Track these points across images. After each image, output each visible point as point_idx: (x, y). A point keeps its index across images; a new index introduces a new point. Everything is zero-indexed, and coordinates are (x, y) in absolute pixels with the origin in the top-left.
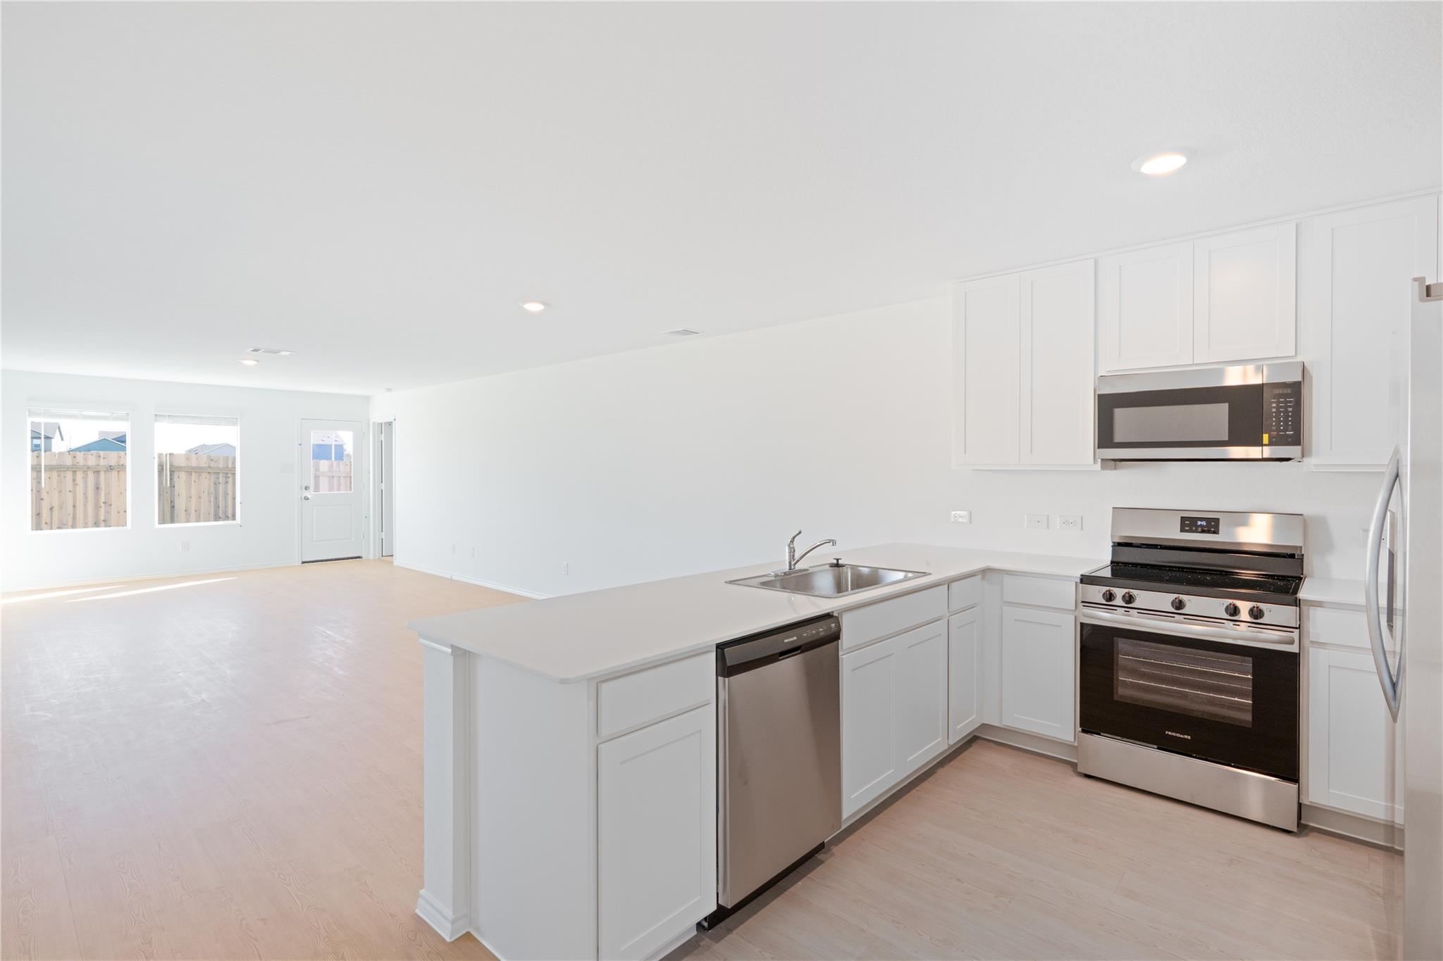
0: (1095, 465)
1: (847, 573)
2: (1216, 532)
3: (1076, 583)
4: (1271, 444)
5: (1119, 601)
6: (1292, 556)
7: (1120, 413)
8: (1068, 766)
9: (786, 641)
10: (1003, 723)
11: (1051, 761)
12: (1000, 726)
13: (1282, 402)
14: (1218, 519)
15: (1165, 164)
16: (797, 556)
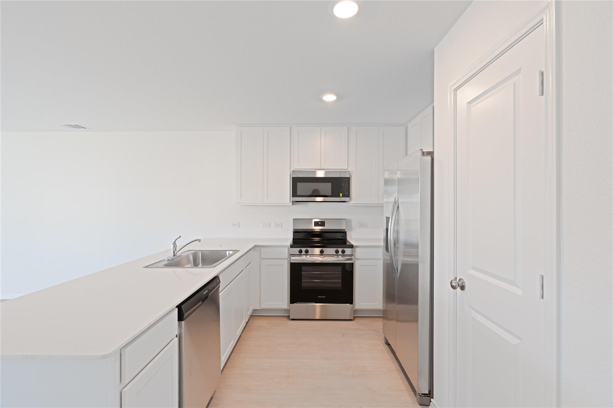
0: (290, 203)
1: (199, 254)
2: (324, 226)
3: (288, 248)
4: (343, 197)
5: (303, 253)
6: (343, 232)
7: (299, 184)
8: (285, 318)
9: (204, 293)
10: (261, 307)
11: (277, 318)
12: (260, 309)
13: (345, 183)
14: (325, 221)
15: (330, 98)
16: (178, 249)
